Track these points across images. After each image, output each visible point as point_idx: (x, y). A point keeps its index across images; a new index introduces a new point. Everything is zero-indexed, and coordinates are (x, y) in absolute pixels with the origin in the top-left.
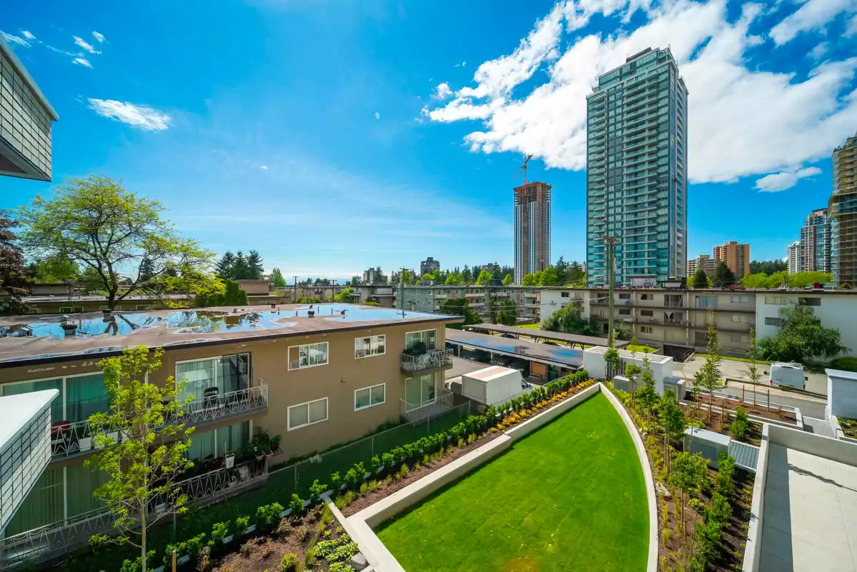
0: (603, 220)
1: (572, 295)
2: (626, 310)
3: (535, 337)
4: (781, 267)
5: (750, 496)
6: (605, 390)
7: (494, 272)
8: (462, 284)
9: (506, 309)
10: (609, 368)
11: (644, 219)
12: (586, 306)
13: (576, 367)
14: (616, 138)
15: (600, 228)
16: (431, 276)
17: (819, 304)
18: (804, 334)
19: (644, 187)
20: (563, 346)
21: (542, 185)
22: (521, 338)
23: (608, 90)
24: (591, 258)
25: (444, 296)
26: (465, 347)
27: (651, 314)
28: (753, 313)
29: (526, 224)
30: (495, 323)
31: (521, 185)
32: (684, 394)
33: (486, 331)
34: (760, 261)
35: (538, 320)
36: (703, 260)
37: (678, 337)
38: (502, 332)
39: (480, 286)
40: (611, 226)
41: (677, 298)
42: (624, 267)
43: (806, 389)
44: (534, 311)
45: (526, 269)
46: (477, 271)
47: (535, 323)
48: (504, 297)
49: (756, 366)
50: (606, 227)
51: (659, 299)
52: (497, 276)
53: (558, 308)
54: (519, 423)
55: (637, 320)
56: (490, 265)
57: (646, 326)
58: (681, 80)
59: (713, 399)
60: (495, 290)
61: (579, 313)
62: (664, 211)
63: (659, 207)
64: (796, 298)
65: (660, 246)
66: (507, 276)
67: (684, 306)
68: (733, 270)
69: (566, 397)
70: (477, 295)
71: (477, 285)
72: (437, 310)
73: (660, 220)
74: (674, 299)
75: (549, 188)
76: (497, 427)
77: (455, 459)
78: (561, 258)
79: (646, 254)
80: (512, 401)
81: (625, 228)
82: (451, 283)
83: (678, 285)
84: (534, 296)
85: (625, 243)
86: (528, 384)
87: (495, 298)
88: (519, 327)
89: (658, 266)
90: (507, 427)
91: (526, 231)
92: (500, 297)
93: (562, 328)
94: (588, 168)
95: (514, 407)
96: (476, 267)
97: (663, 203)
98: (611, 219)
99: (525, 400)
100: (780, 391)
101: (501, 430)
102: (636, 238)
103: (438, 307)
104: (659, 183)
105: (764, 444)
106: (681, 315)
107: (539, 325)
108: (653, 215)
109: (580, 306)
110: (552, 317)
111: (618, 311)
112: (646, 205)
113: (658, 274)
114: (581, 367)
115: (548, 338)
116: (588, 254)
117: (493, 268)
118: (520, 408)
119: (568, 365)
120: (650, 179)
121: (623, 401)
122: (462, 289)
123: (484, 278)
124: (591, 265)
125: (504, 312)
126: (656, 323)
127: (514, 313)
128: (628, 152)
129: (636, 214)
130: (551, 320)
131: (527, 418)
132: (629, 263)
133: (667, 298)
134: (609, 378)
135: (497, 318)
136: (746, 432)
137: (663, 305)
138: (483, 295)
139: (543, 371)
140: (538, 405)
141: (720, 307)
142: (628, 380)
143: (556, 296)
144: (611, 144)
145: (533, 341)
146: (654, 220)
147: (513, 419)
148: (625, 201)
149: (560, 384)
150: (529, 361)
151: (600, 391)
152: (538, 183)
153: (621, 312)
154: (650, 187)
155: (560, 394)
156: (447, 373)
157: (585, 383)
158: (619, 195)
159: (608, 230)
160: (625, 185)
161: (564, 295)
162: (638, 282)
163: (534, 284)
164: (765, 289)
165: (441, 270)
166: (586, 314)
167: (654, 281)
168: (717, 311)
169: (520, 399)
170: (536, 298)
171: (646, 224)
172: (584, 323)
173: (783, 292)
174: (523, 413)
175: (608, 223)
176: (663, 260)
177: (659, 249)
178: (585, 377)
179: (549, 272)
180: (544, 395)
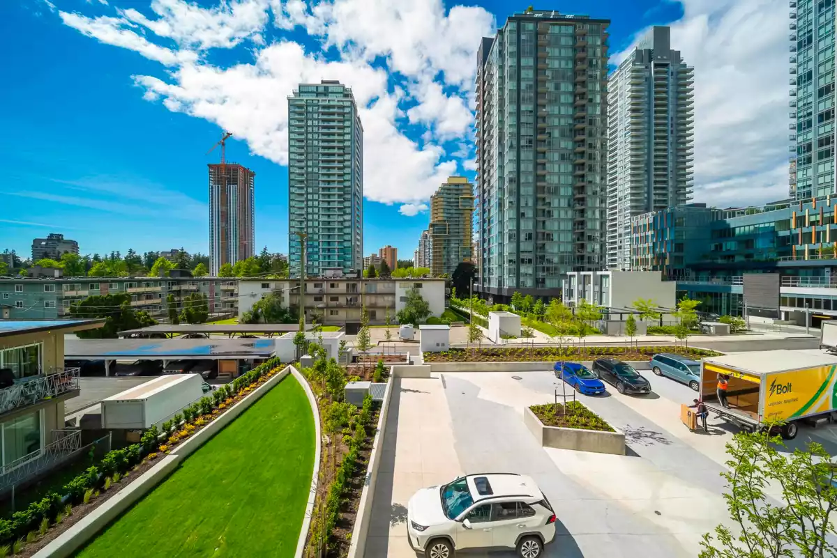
0: (303, 217)
1: (272, 285)
2: (318, 298)
3: (229, 333)
4: (410, 264)
5: (378, 417)
6: (294, 370)
7: (180, 260)
8: (124, 275)
9: (193, 304)
10: (298, 349)
11: (334, 222)
12: (286, 296)
13: (269, 355)
14: (313, 146)
15: (301, 224)
16: (56, 264)
17: (421, 287)
18: (416, 305)
19: (334, 195)
20: (262, 337)
21: (244, 169)
22: (212, 336)
23: (307, 100)
24: (293, 250)
25: (85, 293)
26: (120, 360)
27: (336, 299)
28: (393, 294)
29: (224, 208)
30: (176, 322)
31: (219, 162)
32: (351, 359)
33: (161, 335)
34: (402, 260)
35: (236, 314)
36: (374, 257)
37: (355, 315)
38: (183, 333)
39: (156, 277)
40: (310, 224)
41: (354, 286)
42: (321, 260)
43: (415, 339)
44: (232, 304)
45: (226, 259)
46: (152, 258)
47: (233, 317)
48: (191, 291)
49: (390, 329)
50: (305, 223)
51: (342, 287)
52: (184, 266)
53: (259, 299)
54: (193, 434)
55: (327, 305)
56: (173, 252)
57: (334, 310)
58: (359, 118)
59: (368, 357)
60: (179, 282)
61: (279, 302)
62: (347, 217)
63: (345, 214)
64: (412, 284)
65: (346, 244)
66: (199, 265)
67: (358, 292)
68: (389, 265)
69: (255, 388)
70: (148, 289)
71: (151, 276)
72: (67, 315)
73: (347, 224)
74: (352, 287)
75: (253, 175)
76: (159, 451)
77: (72, 524)
78: (265, 249)
79: (336, 251)
80: (185, 412)
81: (321, 226)
82: (99, 273)
83: (355, 276)
84: (231, 288)
85: (321, 240)
86: (212, 386)
87: (179, 293)
88: (211, 324)
89: (345, 260)
90: (175, 444)
91: (225, 217)
92: (186, 291)
93: (262, 319)
94: (290, 166)
95: (187, 418)
96: (151, 253)
97: (348, 211)
98: (310, 217)
99: (203, 406)
100: (403, 343)
101: (164, 452)
102: (329, 236)
103: (67, 310)
104: (345, 194)
105: (390, 379)
106: (356, 299)
107: (238, 319)
108: (341, 219)
109: (280, 295)
110: (252, 309)
111: (313, 299)
112: (336, 210)
113: (345, 267)
114: (273, 355)
115: (246, 332)
116: (290, 247)
117: (180, 256)
118: (196, 416)
119: (261, 355)
120: (339, 189)
121: (306, 377)
122: (121, 282)
123: (162, 268)
124: (293, 257)
125: (191, 310)
126: (340, 307)
127: (205, 308)
128: (323, 161)
129: (329, 216)
130: (250, 312)
131: (204, 425)
132: (324, 258)
133: (348, 285)
134: (298, 360)
135: (180, 317)
136: (382, 375)
137: (345, 292)
138: (158, 289)
139: (234, 367)
140: (221, 406)
141: (378, 291)
142: (310, 357)
143: (256, 288)
144: (310, 150)
145: (227, 337)
146: (341, 223)
147: (183, 433)
148: (321, 203)
149: (250, 377)
150: (217, 360)
151: (290, 372)
152: (239, 166)
153: (316, 299)
154: (340, 196)
155: (248, 387)
156: (69, 404)
157: (277, 369)
158: (316, 197)
159: (307, 227)
160: (321, 189)
161: (264, 286)
162: (329, 273)
163: (234, 276)
164: (401, 278)
165: (82, 254)
166: (286, 303)
167: (340, 273)
168: (376, 294)
169: (196, 407)
170: (233, 290)
171: (336, 226)
172: (285, 312)
173: (408, 280)
174: (200, 421)
175: (308, 220)
176: (347, 256)
177: (345, 247)
178: (277, 364)
179: (250, 263)
180: (229, 393)
